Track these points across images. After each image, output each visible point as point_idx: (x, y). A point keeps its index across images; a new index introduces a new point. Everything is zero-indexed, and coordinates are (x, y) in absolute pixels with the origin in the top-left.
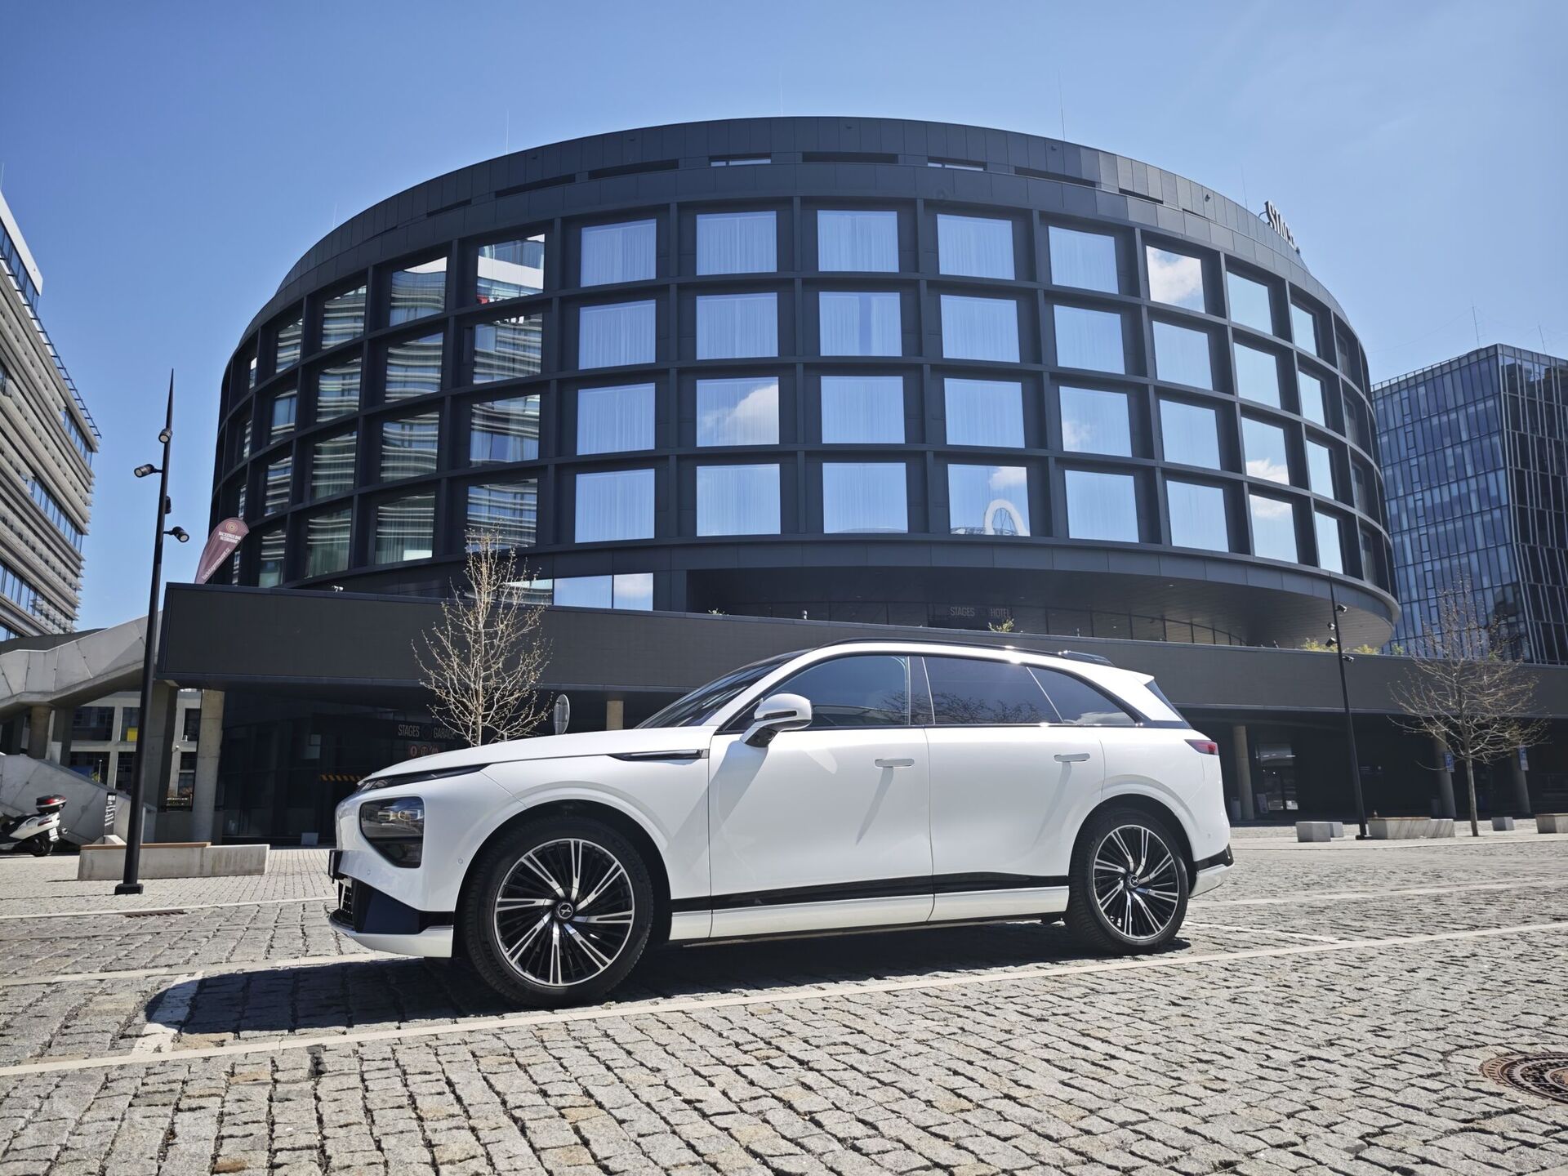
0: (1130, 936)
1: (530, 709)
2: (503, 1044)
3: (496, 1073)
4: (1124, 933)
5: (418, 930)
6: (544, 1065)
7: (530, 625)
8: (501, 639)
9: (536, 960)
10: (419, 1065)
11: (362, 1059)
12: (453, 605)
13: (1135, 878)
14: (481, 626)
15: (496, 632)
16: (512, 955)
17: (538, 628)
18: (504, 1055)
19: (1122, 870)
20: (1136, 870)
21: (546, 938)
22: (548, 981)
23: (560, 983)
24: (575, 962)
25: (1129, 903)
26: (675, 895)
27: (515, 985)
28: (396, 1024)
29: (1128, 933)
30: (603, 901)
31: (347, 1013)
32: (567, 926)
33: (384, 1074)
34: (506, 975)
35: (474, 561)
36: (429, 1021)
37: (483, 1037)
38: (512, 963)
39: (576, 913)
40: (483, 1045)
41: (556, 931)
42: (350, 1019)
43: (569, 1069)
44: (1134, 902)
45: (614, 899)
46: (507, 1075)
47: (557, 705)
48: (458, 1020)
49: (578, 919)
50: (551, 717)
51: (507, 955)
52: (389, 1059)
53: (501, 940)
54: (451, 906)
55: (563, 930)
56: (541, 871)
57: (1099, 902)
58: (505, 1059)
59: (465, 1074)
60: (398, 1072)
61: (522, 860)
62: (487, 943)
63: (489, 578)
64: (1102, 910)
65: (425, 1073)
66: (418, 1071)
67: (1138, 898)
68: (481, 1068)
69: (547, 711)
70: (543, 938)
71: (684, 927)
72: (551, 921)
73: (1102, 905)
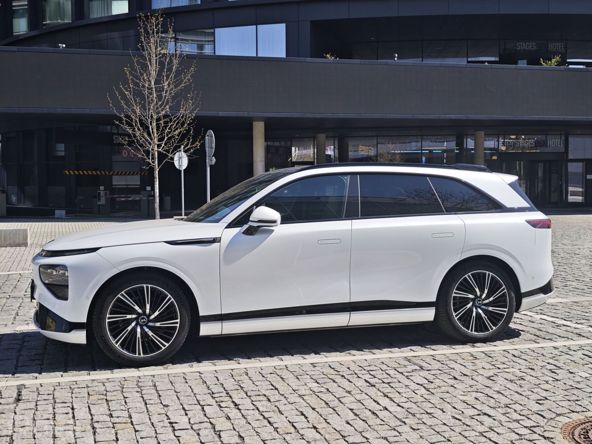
0: (473, 332)
1: (189, 139)
2: (104, 389)
3: (95, 404)
4: (469, 331)
5: (69, 331)
6: (117, 401)
7: (186, 82)
8: (166, 91)
9: (130, 344)
10: (62, 399)
11: (39, 393)
12: (133, 68)
13: (480, 301)
14: (153, 83)
15: (163, 87)
16: (117, 342)
17: (191, 83)
18: (102, 394)
19: (471, 296)
20: (481, 295)
21: (134, 333)
22: (136, 354)
23: (142, 355)
24: (149, 345)
25: (474, 314)
26: (201, 314)
27: (119, 356)
28: (62, 373)
29: (472, 331)
30: (164, 315)
31: (41, 365)
32: (145, 328)
33: (46, 402)
34: (114, 352)
35: (145, 37)
36: (77, 373)
37: (97, 384)
38: (117, 346)
39: (150, 321)
40: (95, 388)
41: (139, 330)
42: (42, 369)
43: (128, 404)
44: (478, 314)
45: (169, 314)
46: (99, 406)
47: (207, 137)
48: (91, 372)
49: (150, 324)
50: (203, 146)
51: (114, 342)
52: (51, 394)
53: (110, 335)
54: (84, 320)
55: (142, 329)
56: (129, 301)
57: (454, 314)
58: (102, 397)
59: (81, 404)
60: (52, 401)
61: (119, 296)
62: (103, 336)
63: (156, 49)
64: (456, 319)
65: (64, 403)
66: (61, 402)
67: (480, 311)
68: (89, 401)
69: (199, 142)
70: (132, 333)
71: (206, 329)
72: (136, 325)
73: (456, 316)
